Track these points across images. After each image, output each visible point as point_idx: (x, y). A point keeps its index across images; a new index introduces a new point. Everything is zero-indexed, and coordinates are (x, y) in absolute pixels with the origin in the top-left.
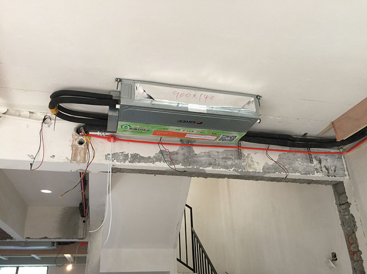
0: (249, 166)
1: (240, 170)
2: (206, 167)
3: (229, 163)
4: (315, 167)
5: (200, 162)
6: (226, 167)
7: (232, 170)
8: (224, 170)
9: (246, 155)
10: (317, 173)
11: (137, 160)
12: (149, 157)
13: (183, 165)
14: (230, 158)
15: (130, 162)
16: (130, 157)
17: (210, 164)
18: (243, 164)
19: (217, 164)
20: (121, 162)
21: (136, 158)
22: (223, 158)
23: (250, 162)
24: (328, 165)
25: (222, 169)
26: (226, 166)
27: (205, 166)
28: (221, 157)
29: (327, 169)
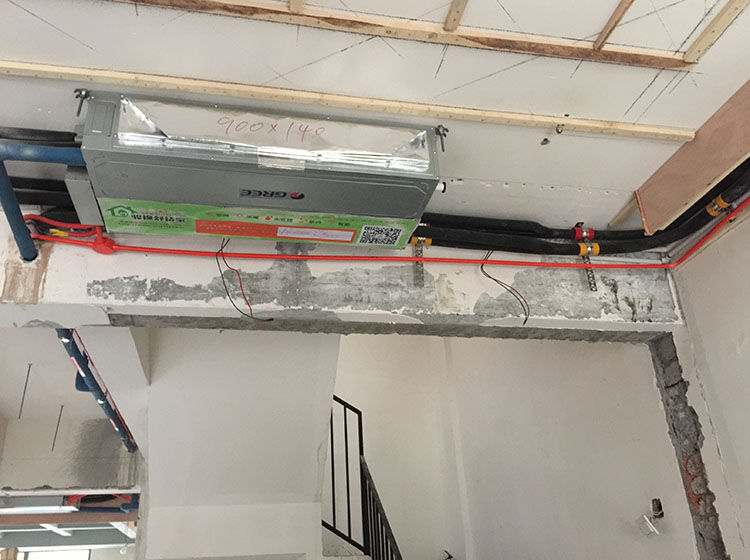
0: (441, 302)
1: (421, 311)
2: (338, 306)
3: (394, 295)
4: (603, 301)
5: (323, 294)
6: (387, 306)
7: (400, 312)
8: (381, 311)
9: (436, 278)
10: (607, 313)
11: (166, 294)
12: (198, 288)
13: (279, 303)
14: (397, 285)
15: (148, 299)
16: (149, 286)
17: (348, 300)
18: (428, 297)
19: (365, 299)
20: (125, 299)
21: (163, 288)
22: (380, 285)
23: (444, 293)
24: (633, 295)
25: (376, 311)
26: (387, 303)
27: (335, 303)
28: (374, 282)
29: (632, 305)
